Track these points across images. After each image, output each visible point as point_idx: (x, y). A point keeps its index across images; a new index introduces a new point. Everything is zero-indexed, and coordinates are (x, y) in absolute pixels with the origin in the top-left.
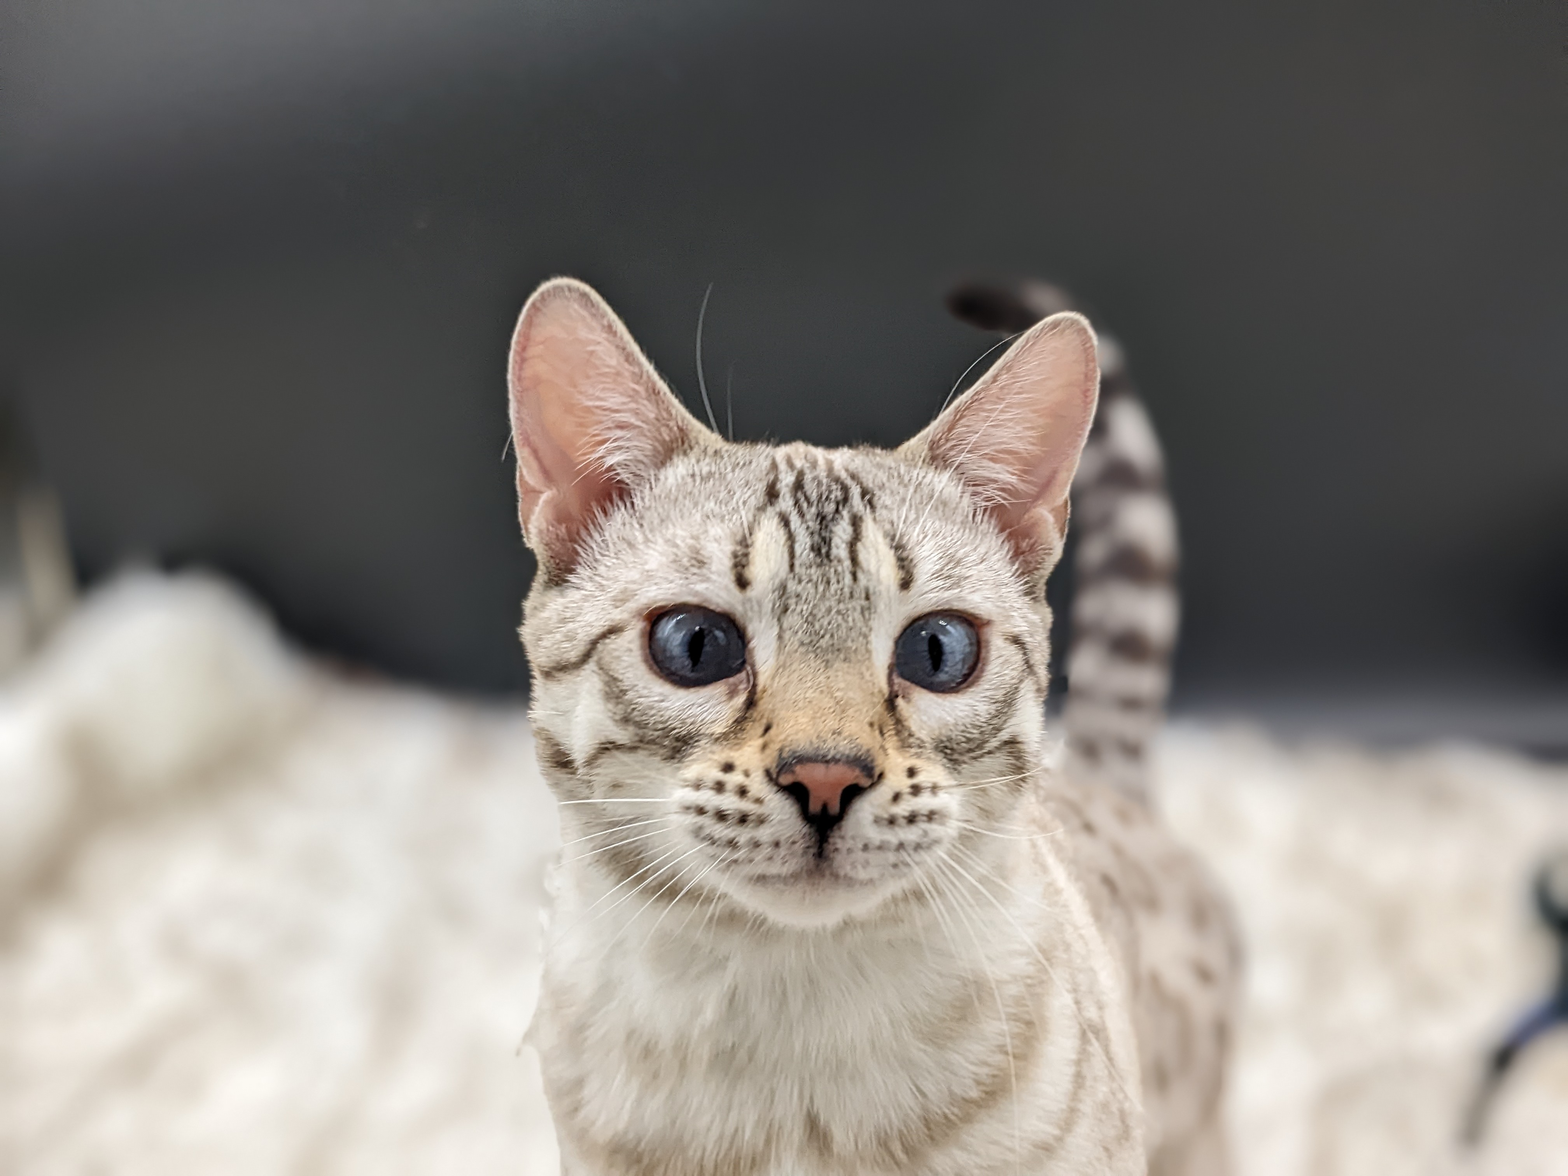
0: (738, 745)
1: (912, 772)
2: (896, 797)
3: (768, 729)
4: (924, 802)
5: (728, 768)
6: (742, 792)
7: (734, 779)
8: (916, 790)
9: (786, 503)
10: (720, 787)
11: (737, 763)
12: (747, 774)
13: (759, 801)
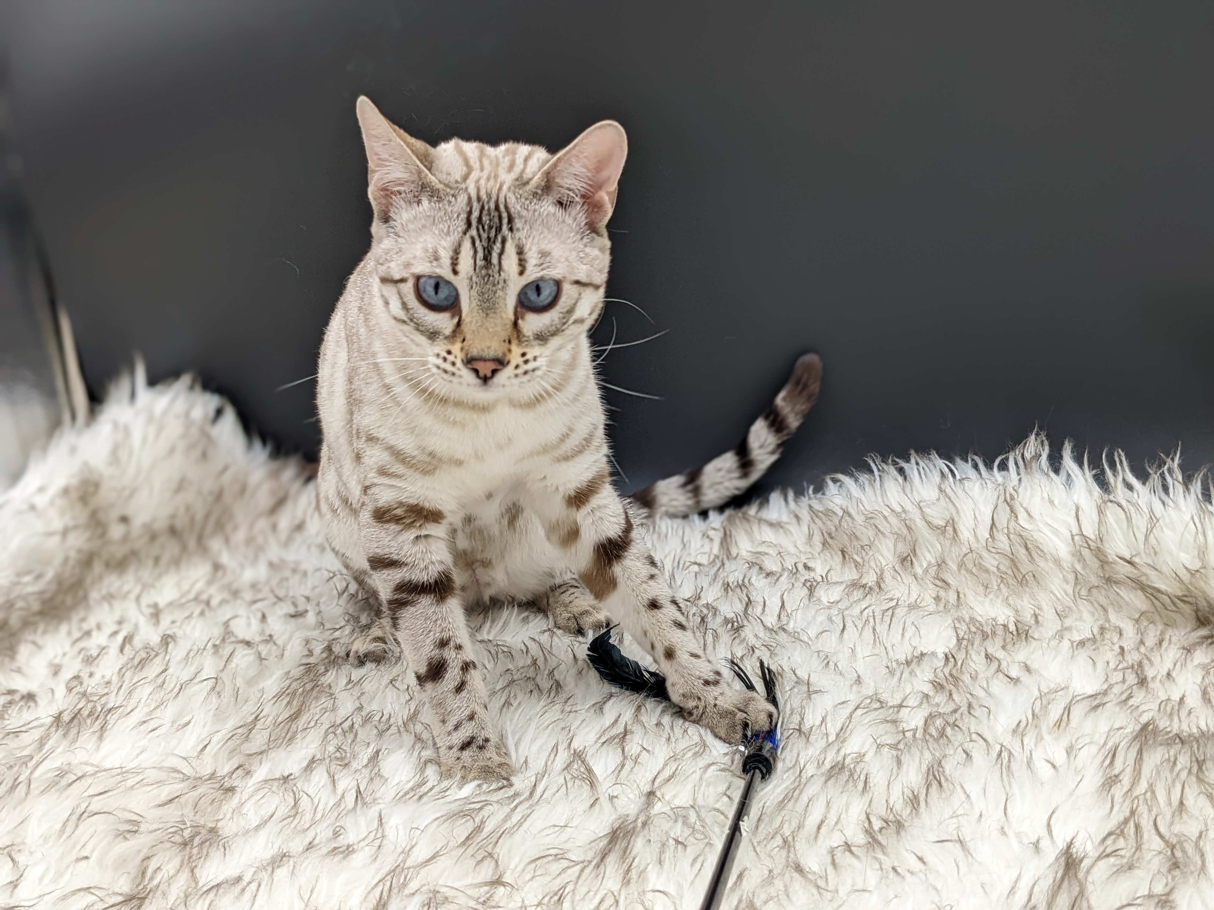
0: (453, 343)
1: (523, 355)
2: (517, 367)
3: (464, 340)
4: (530, 366)
5: (449, 352)
6: (454, 364)
7: (451, 358)
8: (526, 362)
9: (473, 232)
10: (445, 359)
11: (453, 351)
12: (456, 357)
13: (459, 369)
